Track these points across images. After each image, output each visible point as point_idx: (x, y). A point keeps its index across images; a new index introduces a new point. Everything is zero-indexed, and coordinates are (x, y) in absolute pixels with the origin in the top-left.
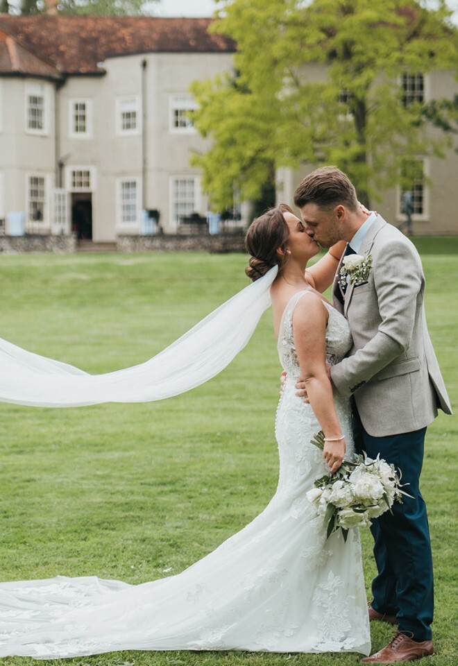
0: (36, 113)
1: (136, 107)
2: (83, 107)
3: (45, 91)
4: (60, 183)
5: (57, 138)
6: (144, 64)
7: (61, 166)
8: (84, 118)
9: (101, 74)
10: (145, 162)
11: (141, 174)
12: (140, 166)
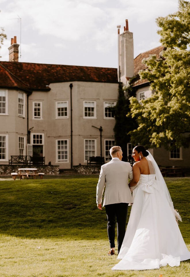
0: (21, 106)
1: (67, 105)
2: (39, 105)
3: (24, 97)
4: (29, 141)
5: (28, 119)
6: (71, 86)
7: (29, 133)
8: (39, 109)
9: (49, 90)
10: (72, 131)
11: (70, 137)
12: (69, 133)
